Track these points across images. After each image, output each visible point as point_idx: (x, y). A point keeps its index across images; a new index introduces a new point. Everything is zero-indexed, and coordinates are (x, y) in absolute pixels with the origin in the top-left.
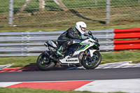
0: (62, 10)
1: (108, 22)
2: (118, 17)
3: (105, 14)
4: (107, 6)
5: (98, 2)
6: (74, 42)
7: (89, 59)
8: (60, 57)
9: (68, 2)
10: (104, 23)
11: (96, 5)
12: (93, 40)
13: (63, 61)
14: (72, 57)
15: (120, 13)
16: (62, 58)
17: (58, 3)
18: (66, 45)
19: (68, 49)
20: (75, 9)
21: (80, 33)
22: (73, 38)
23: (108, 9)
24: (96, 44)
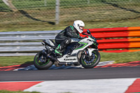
0: (11, 11)
1: (57, 23)
2: (67, 17)
3: (54, 14)
4: (57, 7)
5: (48, 3)
6: (72, 41)
7: (88, 58)
8: (58, 56)
9: (18, 3)
10: (53, 23)
11: (46, 5)
12: (91, 39)
13: (61, 60)
14: (70, 56)
15: (70, 13)
16: (60, 57)
17: (7, 4)
18: (65, 43)
19: (66, 48)
20: (25, 10)
21: (77, 32)
22: (71, 37)
23: (58, 9)
24: (95, 42)
